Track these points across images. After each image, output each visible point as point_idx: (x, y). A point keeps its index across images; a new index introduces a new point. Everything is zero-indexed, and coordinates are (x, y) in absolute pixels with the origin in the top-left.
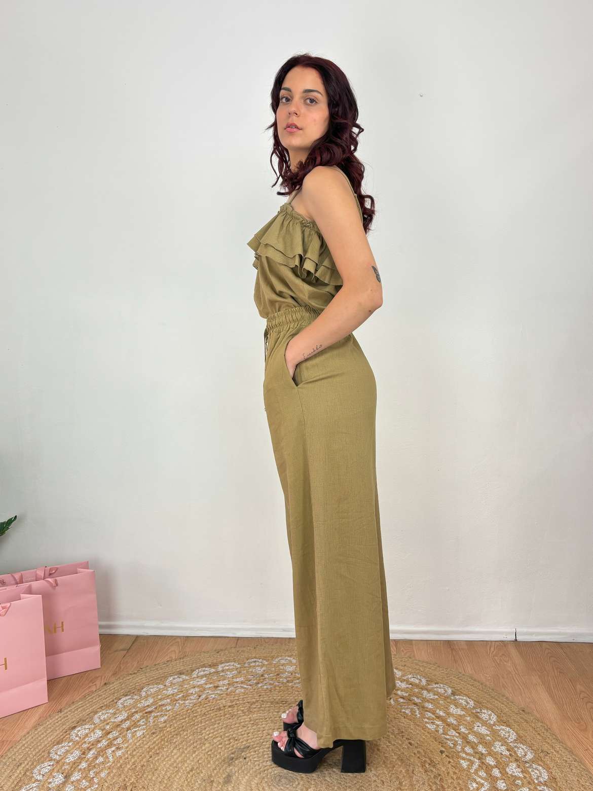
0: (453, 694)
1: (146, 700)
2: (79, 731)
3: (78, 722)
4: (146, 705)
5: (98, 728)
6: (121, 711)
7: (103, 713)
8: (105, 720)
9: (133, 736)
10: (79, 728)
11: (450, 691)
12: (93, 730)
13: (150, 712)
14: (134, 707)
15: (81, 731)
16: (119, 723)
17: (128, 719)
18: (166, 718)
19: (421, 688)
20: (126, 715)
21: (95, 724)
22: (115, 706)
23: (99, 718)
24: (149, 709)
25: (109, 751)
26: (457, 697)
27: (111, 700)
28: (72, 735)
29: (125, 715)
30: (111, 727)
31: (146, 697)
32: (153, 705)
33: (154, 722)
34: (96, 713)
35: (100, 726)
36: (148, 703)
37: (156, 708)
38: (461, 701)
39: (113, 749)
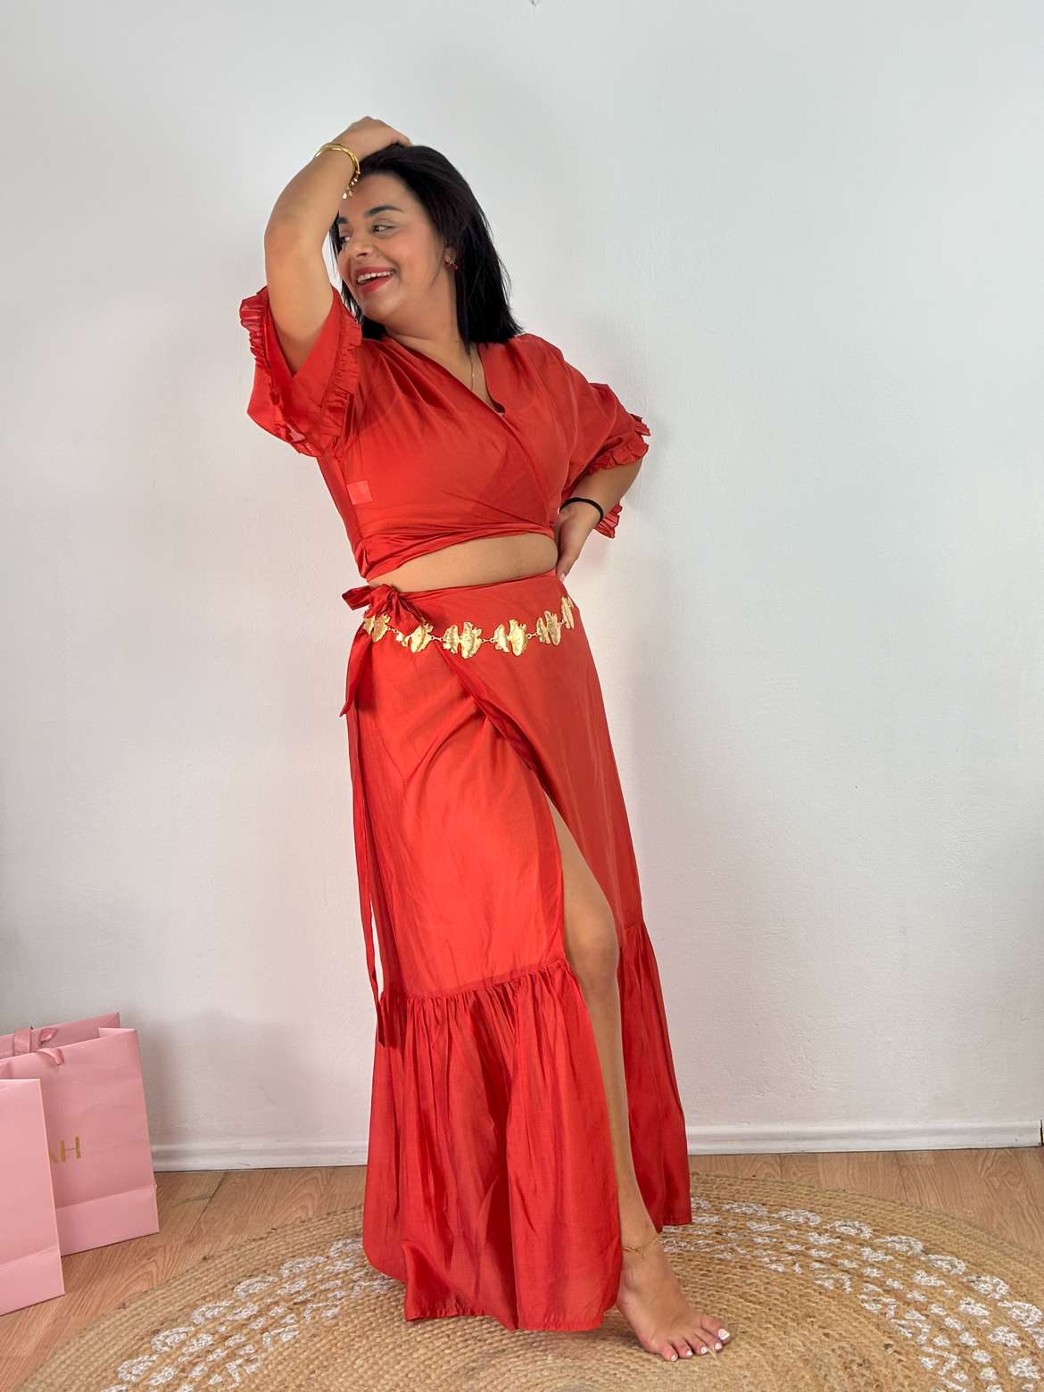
0: (926, 1251)
1: (294, 1283)
2: (168, 1336)
3: (162, 1324)
4: (293, 1292)
5: (203, 1330)
6: (246, 1303)
7: (209, 1308)
8: (214, 1319)
9: (275, 1342)
10: (167, 1333)
11: (919, 1247)
12: (195, 1335)
13: (305, 1302)
14: (270, 1295)
15: (173, 1336)
16: (243, 1322)
17: (260, 1314)
18: (336, 1310)
19: (861, 1244)
20: (256, 1308)
21: (195, 1325)
22: (231, 1295)
23: (203, 1316)
24: (301, 1298)
25: (232, 1366)
26: (932, 1257)
27: (221, 1285)
28: (155, 1344)
29: (253, 1308)
30: (229, 1328)
31: (293, 1278)
32: (309, 1291)
33: (313, 1318)
34: (195, 1307)
35: (208, 1327)
36: (296, 1288)
37: (315, 1295)
38: (939, 1262)
39: (239, 1361)
